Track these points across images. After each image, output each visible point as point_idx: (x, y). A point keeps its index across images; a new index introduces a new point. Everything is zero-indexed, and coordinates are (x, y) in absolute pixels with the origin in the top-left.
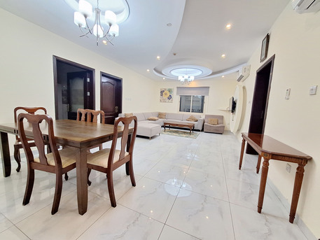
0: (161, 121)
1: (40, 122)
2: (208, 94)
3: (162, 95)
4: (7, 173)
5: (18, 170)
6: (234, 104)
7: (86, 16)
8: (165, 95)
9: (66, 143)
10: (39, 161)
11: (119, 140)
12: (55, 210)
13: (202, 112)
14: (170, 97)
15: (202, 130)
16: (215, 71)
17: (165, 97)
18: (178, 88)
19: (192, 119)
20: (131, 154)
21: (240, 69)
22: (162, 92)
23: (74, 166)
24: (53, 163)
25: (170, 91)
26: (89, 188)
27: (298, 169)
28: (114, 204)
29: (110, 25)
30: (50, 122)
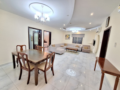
0: (65, 47)
1: (24, 55)
2: (84, 37)
3: (66, 37)
4: (15, 67)
5: (18, 66)
6: (94, 42)
7: (38, 17)
8: (67, 37)
9: (31, 62)
10: (23, 66)
11: (49, 60)
12: (28, 83)
13: (82, 44)
14: (69, 38)
15: (81, 51)
16: (87, 28)
17: (67, 38)
18: (72, 34)
19: (77, 46)
20: (53, 64)
21: (97, 28)
22: (66, 36)
23: (34, 68)
24: (27, 68)
25: (69, 35)
26: (39, 75)
27: (116, 78)
28: (46, 83)
29: (46, 18)
30: (27, 56)
